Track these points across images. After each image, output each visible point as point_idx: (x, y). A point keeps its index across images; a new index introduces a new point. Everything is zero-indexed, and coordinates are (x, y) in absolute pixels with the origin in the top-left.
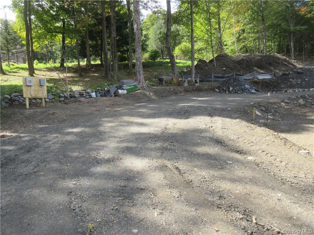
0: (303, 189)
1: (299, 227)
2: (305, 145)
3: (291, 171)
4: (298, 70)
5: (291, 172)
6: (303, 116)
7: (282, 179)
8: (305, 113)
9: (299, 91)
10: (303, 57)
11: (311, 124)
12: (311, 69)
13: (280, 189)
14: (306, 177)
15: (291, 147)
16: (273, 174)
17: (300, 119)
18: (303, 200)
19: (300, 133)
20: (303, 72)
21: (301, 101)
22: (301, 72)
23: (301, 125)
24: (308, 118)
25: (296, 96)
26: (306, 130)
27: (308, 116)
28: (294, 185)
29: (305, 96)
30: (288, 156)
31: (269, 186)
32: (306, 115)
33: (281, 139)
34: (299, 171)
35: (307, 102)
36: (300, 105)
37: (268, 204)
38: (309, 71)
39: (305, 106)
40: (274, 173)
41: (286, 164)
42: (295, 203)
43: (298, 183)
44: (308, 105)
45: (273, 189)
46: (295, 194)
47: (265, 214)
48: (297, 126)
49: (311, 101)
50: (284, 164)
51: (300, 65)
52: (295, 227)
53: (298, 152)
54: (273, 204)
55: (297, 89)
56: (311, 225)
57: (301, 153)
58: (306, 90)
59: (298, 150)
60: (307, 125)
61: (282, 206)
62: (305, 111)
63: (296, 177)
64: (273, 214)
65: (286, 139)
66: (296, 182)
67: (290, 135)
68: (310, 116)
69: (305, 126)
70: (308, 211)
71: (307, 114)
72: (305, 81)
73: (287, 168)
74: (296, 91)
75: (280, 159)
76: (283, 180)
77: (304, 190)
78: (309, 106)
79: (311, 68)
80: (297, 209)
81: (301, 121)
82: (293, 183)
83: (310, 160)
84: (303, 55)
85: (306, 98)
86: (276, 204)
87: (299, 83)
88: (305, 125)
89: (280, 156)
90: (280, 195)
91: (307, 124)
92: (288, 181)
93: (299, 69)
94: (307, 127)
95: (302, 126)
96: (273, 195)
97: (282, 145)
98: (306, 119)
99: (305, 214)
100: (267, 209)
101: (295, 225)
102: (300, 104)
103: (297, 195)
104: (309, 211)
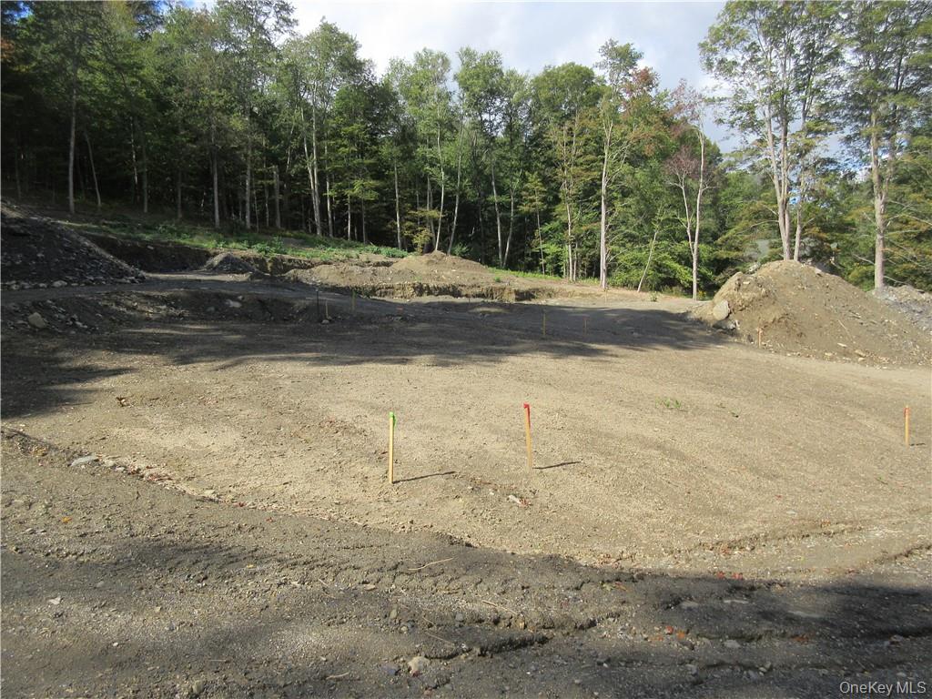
0: (114, 562)
1: (134, 664)
2: (76, 441)
3: (66, 523)
4: (12, 226)
5: (68, 526)
6: (49, 361)
7: (48, 554)
8: (55, 350)
9: (23, 288)
10: (19, 187)
11: (78, 381)
12: (49, 226)
13: (50, 585)
14: (109, 526)
15: (44, 455)
16: (14, 548)
17: (44, 369)
18: (121, 591)
19: (54, 412)
20: (29, 232)
21: (36, 317)
22: (22, 231)
23: (52, 388)
24: (64, 365)
25: (19, 304)
26: (69, 400)
27: (62, 361)
28: (84, 559)
29: (45, 301)
30: (45, 483)
31: (16, 587)
32: (57, 358)
33: (9, 438)
34: (88, 517)
35: (54, 319)
36: (35, 331)
37: (30, 644)
38: (43, 230)
39: (48, 332)
40: (17, 544)
41: (47, 507)
42: (104, 606)
43: (95, 551)
44: (56, 329)
45: (31, 594)
46: (97, 581)
47: (27, 676)
48: (40, 391)
49: (63, 317)
50: (39, 509)
51: (14, 210)
52: (123, 669)
53: (69, 465)
54: (45, 637)
55: (14, 282)
56: (160, 643)
57: (77, 465)
58: (41, 285)
59: (69, 460)
60: (68, 387)
61: (71, 630)
62: (54, 346)
63: (85, 534)
64: (54, 666)
65: (25, 436)
66: (88, 548)
67: (25, 421)
68: (70, 359)
69: (64, 390)
70: (142, 611)
71: (60, 355)
72: (37, 259)
73: (53, 517)
74: (14, 287)
75: (24, 497)
76: (51, 555)
77: (116, 564)
78: (60, 331)
79: (49, 223)
80: (115, 619)
81: (47, 375)
82: (82, 554)
83: (108, 480)
84: (18, 182)
85: (47, 308)
86: (53, 632)
87: (18, 263)
88: (62, 387)
89: (20, 489)
90: (56, 602)
91: (65, 383)
92: (67, 555)
93: (16, 223)
94: (70, 391)
95: (57, 391)
96: (36, 609)
97: (18, 456)
98: (61, 369)
99: (137, 623)
100: (32, 658)
101: (120, 664)
102: (34, 326)
103: (102, 583)
104: (145, 612)
